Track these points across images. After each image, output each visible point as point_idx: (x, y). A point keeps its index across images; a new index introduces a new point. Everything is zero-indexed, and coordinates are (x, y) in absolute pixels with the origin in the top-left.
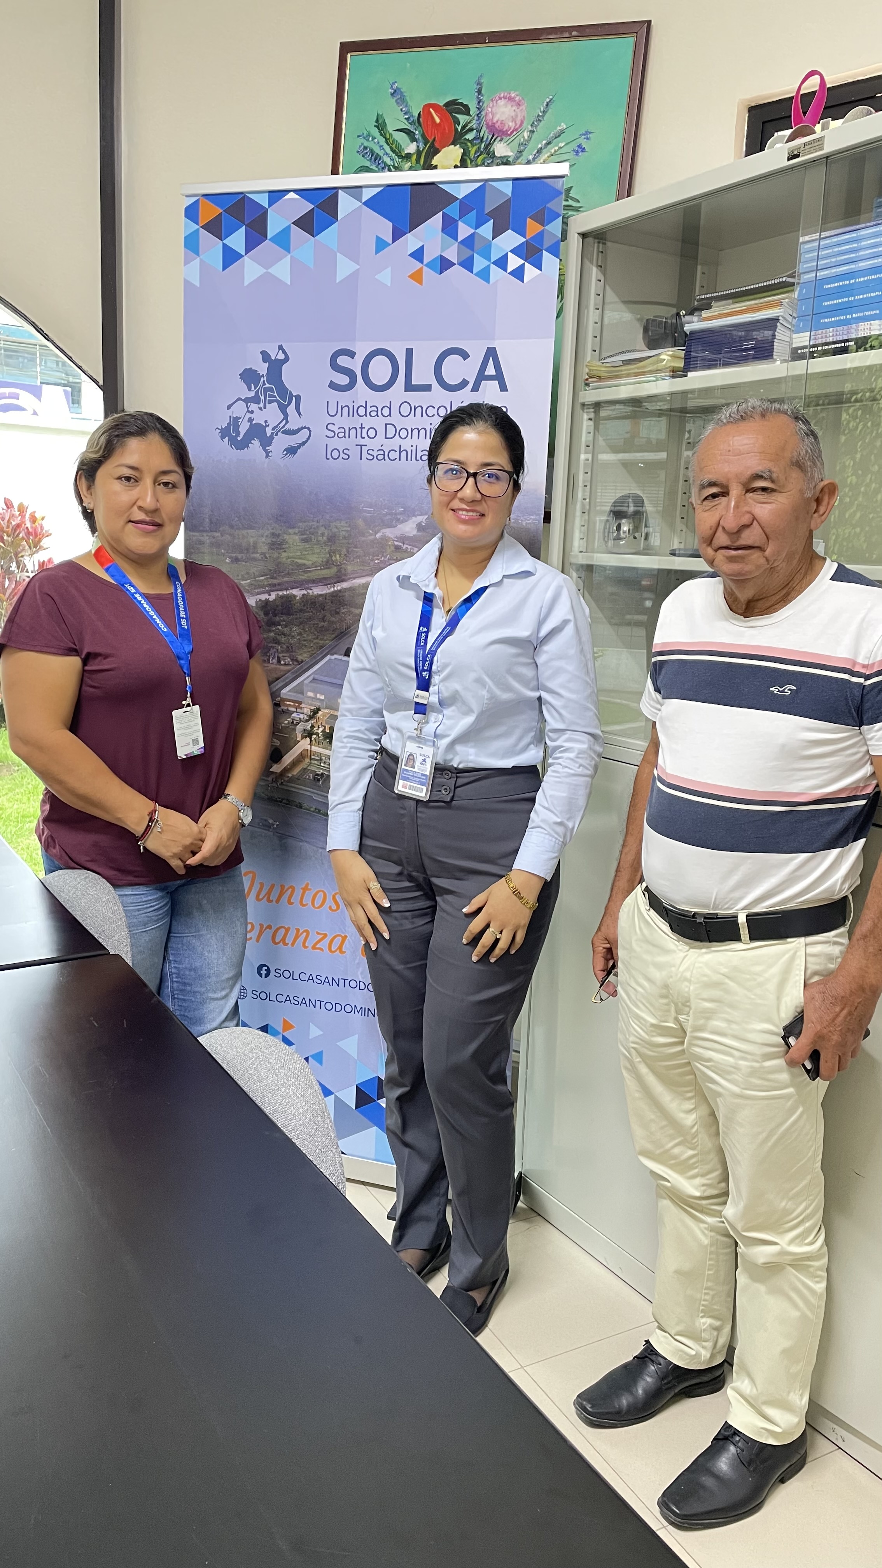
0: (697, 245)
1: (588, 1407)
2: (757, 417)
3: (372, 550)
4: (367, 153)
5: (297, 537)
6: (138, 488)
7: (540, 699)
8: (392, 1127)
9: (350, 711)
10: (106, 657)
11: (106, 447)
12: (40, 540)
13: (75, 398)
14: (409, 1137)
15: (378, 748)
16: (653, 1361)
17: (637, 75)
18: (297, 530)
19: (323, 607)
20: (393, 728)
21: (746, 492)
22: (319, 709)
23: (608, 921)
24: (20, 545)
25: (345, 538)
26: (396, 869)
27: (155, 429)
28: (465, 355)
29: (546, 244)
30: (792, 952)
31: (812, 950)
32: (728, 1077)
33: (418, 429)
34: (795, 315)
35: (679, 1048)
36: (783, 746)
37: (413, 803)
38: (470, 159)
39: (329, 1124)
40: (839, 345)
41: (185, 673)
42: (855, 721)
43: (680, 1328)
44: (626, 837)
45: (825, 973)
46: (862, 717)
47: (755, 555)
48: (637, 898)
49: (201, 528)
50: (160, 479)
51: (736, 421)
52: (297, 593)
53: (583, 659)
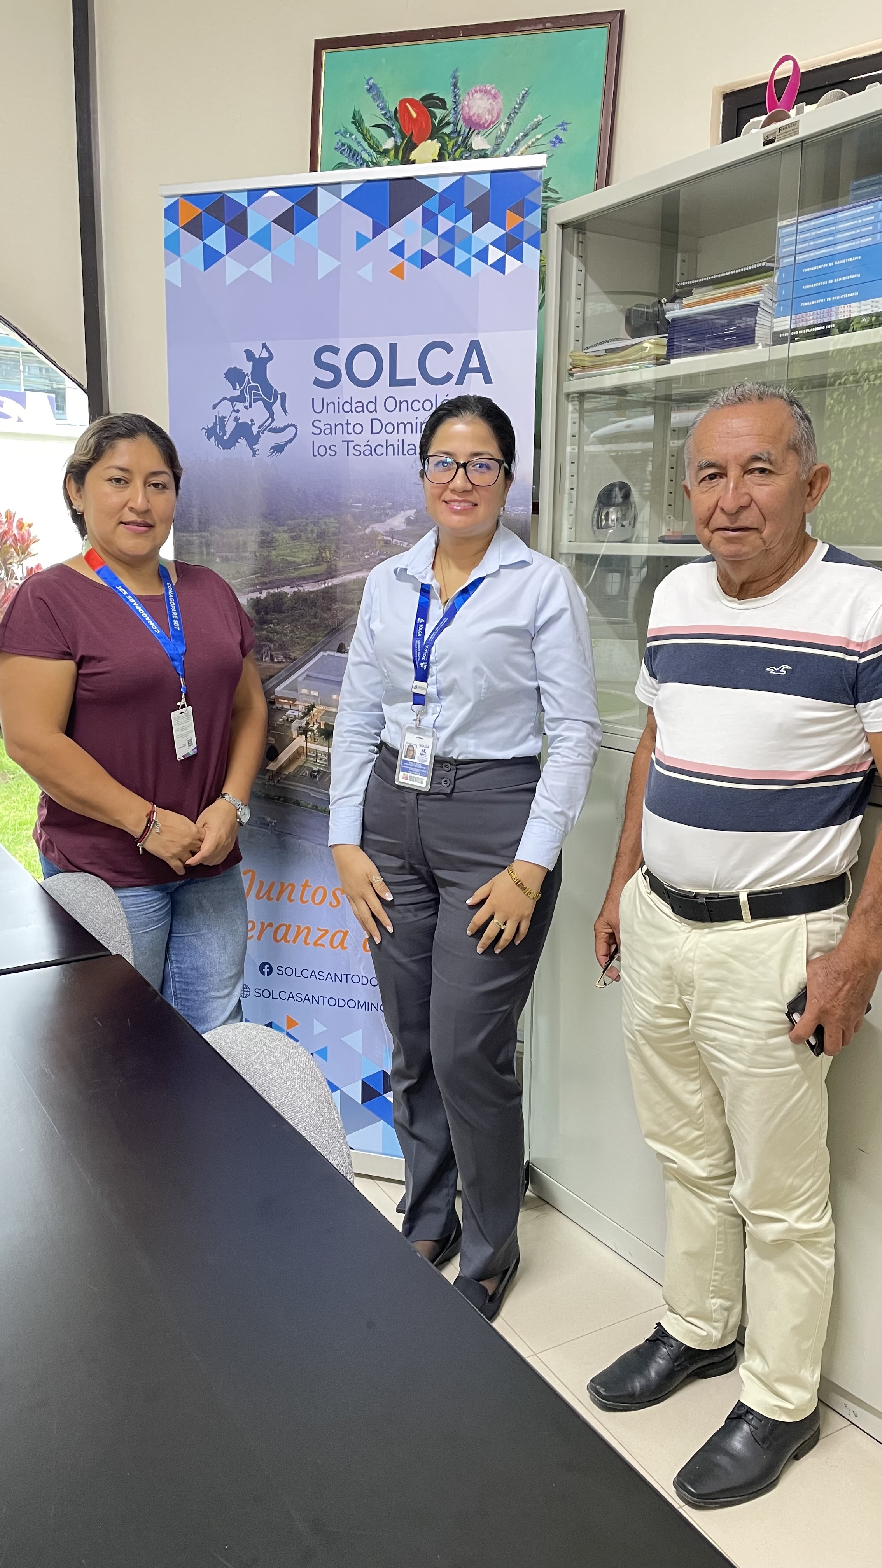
0: (677, 232)
1: (602, 1391)
2: (755, 400)
3: (362, 546)
4: (344, 150)
5: (286, 535)
6: (129, 490)
7: (538, 688)
8: (400, 1120)
9: (349, 705)
10: (100, 660)
11: (96, 448)
12: (28, 547)
13: (59, 403)
14: (417, 1129)
15: (379, 742)
16: (664, 1343)
17: (612, 64)
18: (286, 528)
19: (314, 604)
20: (392, 722)
21: (744, 474)
22: (313, 706)
23: (610, 905)
24: (8, 552)
25: (334, 534)
26: (397, 863)
27: (142, 430)
28: (449, 349)
29: (526, 236)
30: (793, 930)
31: (813, 926)
32: (735, 1056)
33: (403, 423)
34: (775, 299)
35: (684, 1029)
36: (780, 725)
37: (413, 796)
38: (448, 153)
39: (336, 1115)
40: (820, 328)
41: (179, 674)
42: (850, 700)
43: (691, 1309)
44: (625, 822)
45: (826, 949)
46: (857, 695)
47: (752, 537)
48: (638, 882)
49: (190, 529)
50: (150, 480)
51: (734, 403)
52: (289, 590)
53: (581, 648)
